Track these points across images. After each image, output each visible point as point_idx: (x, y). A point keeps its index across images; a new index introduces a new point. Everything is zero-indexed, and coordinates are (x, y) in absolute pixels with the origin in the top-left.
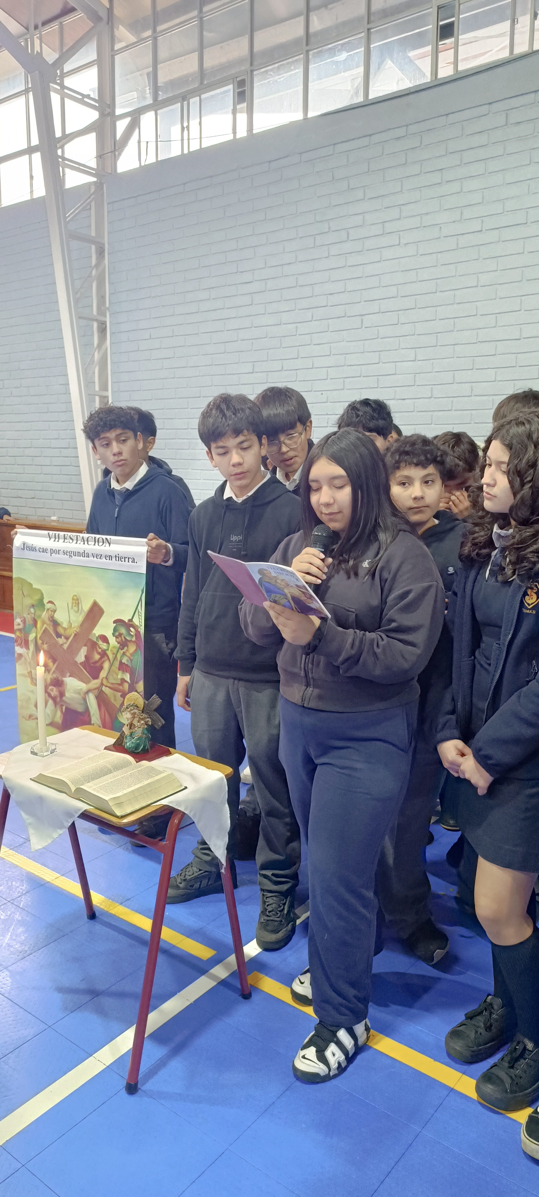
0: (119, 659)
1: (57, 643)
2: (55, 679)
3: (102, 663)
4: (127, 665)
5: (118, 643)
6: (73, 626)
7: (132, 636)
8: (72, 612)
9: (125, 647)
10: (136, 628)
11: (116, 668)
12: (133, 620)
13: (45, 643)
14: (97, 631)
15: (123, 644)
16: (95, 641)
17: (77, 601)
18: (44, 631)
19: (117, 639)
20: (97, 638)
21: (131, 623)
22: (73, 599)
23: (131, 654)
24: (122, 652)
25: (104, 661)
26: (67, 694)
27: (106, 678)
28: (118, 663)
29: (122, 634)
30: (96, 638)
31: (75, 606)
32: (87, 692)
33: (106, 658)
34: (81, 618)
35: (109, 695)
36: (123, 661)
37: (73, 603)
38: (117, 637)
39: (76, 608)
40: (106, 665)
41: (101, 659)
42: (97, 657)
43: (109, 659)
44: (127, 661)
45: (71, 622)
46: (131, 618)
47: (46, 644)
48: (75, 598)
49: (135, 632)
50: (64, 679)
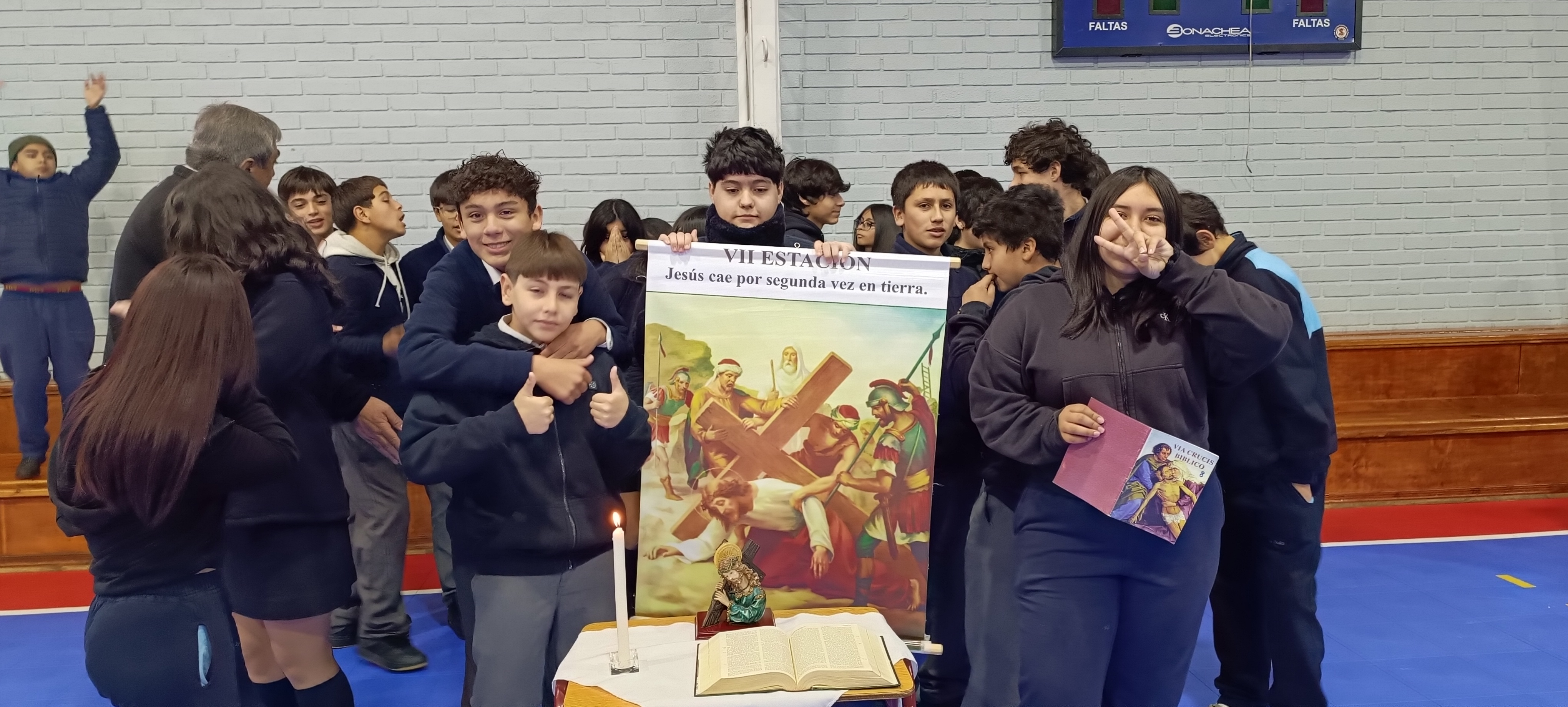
0: (876, 441)
1: (742, 426)
2: (730, 485)
3: (842, 449)
4: (892, 448)
5: (877, 416)
6: (779, 397)
7: (907, 404)
8: (780, 374)
9: (891, 421)
10: (916, 393)
11: (871, 455)
12: (910, 380)
13: (711, 427)
14: (834, 401)
15: (887, 418)
16: (830, 416)
17: (793, 357)
18: (708, 409)
19: (876, 412)
20: (834, 412)
21: (905, 385)
22: (785, 353)
23: (902, 433)
24: (883, 430)
25: (845, 447)
26: (756, 507)
27: (848, 472)
28: (875, 446)
29: (886, 402)
30: (831, 412)
31: (789, 364)
32: (804, 499)
33: (851, 441)
34: (799, 382)
35: (852, 499)
36: (884, 444)
37: (783, 361)
38: (874, 408)
39: (790, 368)
40: (850, 453)
41: (838, 443)
42: (831, 441)
43: (856, 441)
44: (893, 443)
45: (777, 389)
46: (905, 377)
47: (712, 430)
48: (790, 351)
49: (912, 398)
50: (750, 482)
